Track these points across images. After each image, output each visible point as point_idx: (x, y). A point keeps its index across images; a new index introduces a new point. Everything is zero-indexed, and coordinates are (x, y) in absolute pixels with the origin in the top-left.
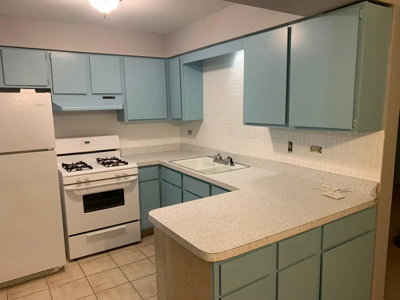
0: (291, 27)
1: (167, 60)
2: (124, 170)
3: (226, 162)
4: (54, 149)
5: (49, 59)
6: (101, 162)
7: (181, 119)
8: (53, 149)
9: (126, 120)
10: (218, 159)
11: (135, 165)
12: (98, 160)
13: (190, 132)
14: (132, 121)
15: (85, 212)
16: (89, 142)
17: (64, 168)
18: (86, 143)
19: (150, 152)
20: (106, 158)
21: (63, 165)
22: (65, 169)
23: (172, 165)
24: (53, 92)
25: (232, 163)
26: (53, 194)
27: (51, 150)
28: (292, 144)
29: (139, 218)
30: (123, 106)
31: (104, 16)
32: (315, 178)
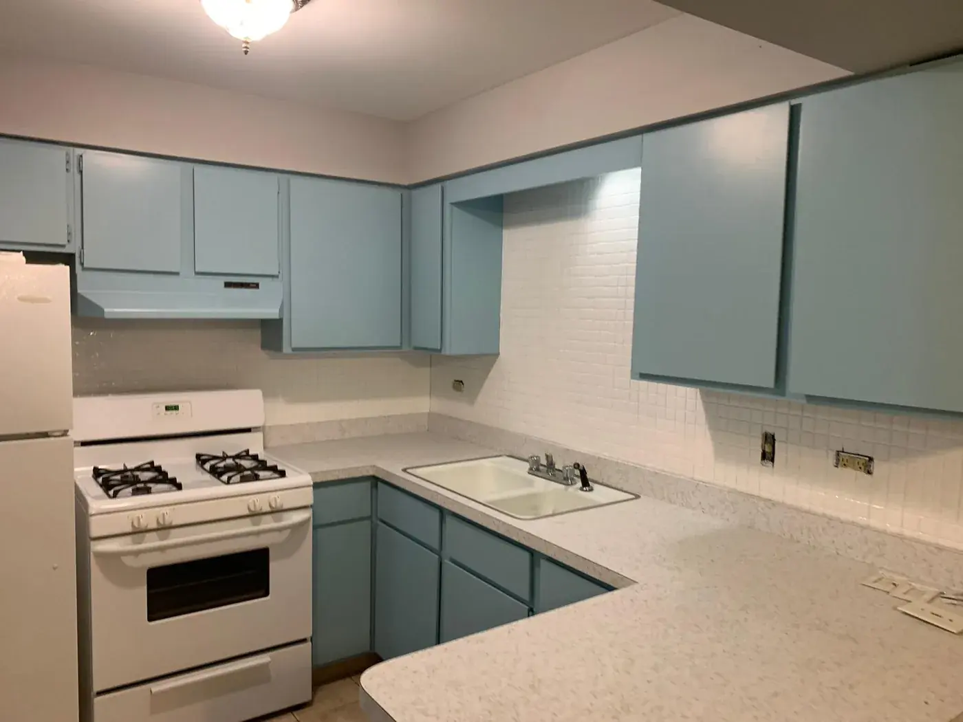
0: (800, 105)
1: (406, 192)
2: (273, 495)
3: (566, 479)
4: (69, 433)
5: (76, 171)
6: (207, 466)
7: (440, 350)
8: (65, 433)
9: (286, 349)
10: (545, 468)
11: (307, 479)
12: (201, 460)
13: (458, 384)
14: (301, 352)
15: (150, 619)
16: (176, 408)
17: (98, 482)
18: (167, 408)
19: (347, 436)
20: (223, 453)
21: (97, 473)
22: (101, 486)
23: (410, 481)
24: (82, 264)
25: (585, 483)
26: (55, 568)
27: (59, 436)
28: (774, 440)
29: (308, 633)
30: (281, 310)
31: (246, 47)
32: (850, 548)
